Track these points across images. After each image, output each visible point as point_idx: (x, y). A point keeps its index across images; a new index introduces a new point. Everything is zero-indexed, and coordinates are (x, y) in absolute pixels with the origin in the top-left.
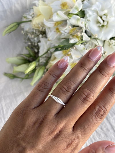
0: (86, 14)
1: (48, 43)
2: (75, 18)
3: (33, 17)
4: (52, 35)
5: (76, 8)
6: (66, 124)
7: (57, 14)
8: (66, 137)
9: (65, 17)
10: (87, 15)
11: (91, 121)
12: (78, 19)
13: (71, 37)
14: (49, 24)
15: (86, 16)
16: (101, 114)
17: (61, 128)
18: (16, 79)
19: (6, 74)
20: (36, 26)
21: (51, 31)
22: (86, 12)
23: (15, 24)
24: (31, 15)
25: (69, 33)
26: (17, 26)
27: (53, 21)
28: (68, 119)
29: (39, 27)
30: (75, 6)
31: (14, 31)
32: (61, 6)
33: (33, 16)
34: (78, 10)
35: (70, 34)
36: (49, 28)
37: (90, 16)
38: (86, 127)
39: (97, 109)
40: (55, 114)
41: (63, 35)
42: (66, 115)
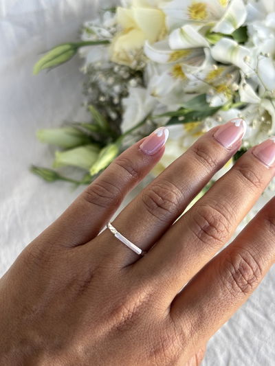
0: (250, 36)
1: (149, 100)
2: (225, 44)
3: (113, 34)
4: (161, 83)
5: (231, 21)
6: (151, 295)
7: (182, 32)
8: (148, 332)
9: (200, 40)
10: (254, 39)
11: (221, 294)
12: (233, 49)
13: (211, 91)
14: (155, 55)
15: (250, 40)
16: (247, 278)
17: (138, 304)
18: (58, 183)
19: (35, 169)
20: (122, 56)
21: (160, 73)
22: (250, 31)
23: (67, 47)
24: (109, 29)
25: (205, 80)
26: (71, 52)
27: (167, 47)
28: (156, 281)
29: (127, 60)
30: (226, 15)
31: (61, 63)
32: (188, 13)
33: (112, 29)
34: (235, 26)
35: (209, 81)
36: (156, 64)
37: (261, 41)
38: (206, 310)
39: (237, 266)
40: (124, 265)
41: (191, 83)
42: (154, 272)
